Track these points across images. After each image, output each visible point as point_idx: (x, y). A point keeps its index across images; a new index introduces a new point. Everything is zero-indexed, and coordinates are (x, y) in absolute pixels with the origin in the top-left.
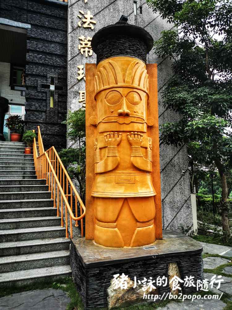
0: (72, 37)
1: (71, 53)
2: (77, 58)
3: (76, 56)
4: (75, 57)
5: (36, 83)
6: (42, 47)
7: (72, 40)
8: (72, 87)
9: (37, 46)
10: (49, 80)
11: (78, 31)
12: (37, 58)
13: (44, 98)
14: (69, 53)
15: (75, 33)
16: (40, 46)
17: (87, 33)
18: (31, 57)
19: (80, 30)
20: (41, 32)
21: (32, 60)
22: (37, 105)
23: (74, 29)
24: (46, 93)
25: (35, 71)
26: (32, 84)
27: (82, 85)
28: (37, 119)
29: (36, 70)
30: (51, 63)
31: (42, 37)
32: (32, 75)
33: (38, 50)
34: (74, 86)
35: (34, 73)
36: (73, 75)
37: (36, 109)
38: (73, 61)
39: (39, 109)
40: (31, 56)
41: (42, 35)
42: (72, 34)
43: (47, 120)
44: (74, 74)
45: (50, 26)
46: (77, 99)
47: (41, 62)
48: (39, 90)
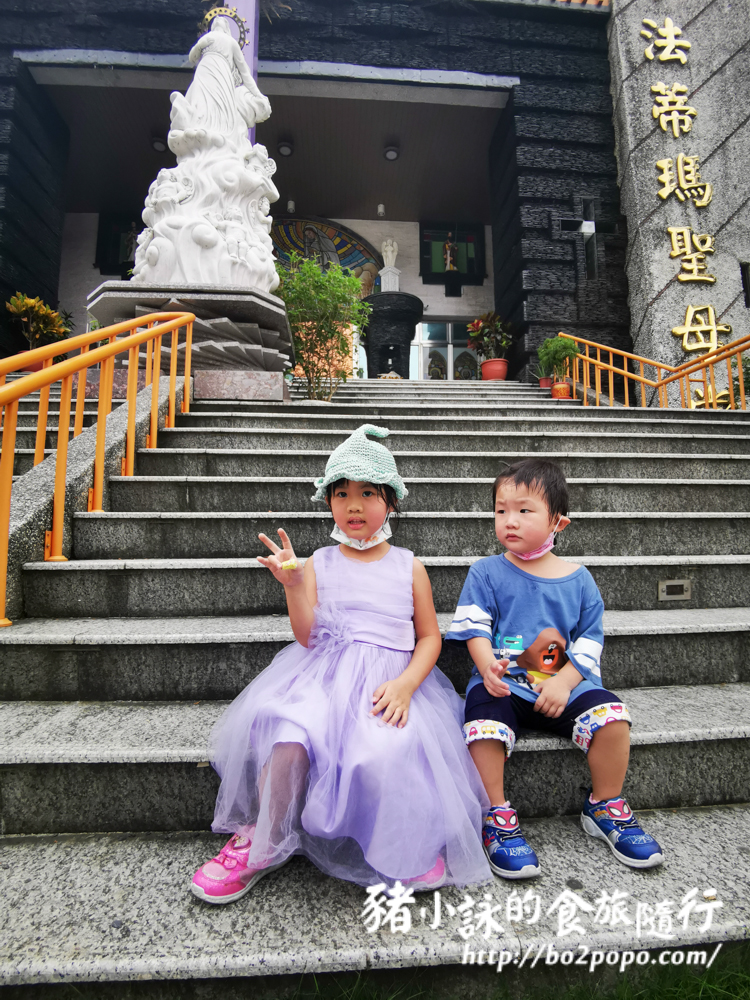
0: (632, 88)
1: (635, 131)
2: (653, 142)
3: (648, 137)
4: (644, 140)
5: (545, 221)
6: (552, 129)
7: (634, 97)
8: (648, 218)
9: (540, 128)
10: (580, 208)
11: (645, 71)
12: (542, 156)
13: (569, 258)
14: (629, 130)
15: (639, 77)
16: (548, 127)
17: (669, 73)
18: (528, 156)
19: (652, 69)
20: (547, 90)
21: (532, 163)
22: (553, 277)
23: (634, 69)
24: (572, 243)
25: (541, 189)
26: (536, 222)
27: (672, 211)
28: (555, 313)
29: (542, 187)
30: (577, 167)
31: (549, 103)
32: (534, 201)
33: (543, 136)
34: (650, 215)
35: (539, 195)
36: (647, 186)
37: (551, 287)
38: (641, 150)
39: (557, 286)
40: (529, 152)
41: (551, 98)
42: (633, 82)
43: (582, 314)
44: (649, 183)
45: (566, 74)
46: (665, 249)
47: (553, 166)
48: (557, 237)
